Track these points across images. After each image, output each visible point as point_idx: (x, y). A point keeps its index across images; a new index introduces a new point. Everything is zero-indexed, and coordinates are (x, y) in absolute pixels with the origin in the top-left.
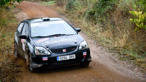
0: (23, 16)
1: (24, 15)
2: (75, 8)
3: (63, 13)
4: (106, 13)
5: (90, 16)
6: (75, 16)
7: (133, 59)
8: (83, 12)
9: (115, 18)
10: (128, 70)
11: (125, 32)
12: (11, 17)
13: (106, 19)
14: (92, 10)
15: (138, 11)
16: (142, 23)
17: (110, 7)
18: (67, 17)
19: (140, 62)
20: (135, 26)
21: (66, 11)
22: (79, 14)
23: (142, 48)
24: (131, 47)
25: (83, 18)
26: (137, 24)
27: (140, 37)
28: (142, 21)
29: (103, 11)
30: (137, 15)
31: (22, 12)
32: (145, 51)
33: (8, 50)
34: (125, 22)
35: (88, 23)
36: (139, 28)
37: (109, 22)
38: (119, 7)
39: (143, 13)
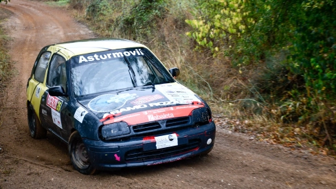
0: (14, 25)
1: (16, 23)
2: (102, 12)
3: (83, 20)
4: (152, 21)
5: (126, 26)
6: (102, 26)
8: (115, 20)
9: (165, 29)
11: (179, 52)
13: (152, 32)
14: (129, 16)
15: (198, 20)
16: (205, 39)
17: (157, 11)
18: (88, 27)
20: (195, 43)
21: (88, 17)
22: (109, 23)
23: (205, 78)
24: (188, 76)
25: (115, 30)
26: (198, 40)
27: (202, 61)
28: (204, 35)
29: (146, 18)
30: (197, 27)
31: (12, 17)
32: (209, 82)
34: (180, 37)
36: (201, 46)
37: (155, 37)
38: (171, 12)
39: (206, 23)
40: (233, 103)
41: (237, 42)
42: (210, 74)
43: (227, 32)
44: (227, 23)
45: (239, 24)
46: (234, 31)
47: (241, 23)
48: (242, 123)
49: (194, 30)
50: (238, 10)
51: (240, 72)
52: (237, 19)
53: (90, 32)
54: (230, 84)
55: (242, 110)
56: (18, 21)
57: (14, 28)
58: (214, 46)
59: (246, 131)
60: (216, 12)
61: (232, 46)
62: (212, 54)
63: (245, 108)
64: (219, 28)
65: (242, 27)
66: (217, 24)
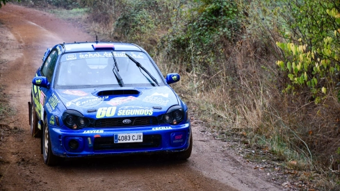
0: (4, 41)
1: (7, 38)
2: (138, 27)
4: (217, 44)
5: (176, 50)
7: (278, 160)
8: (159, 40)
9: (238, 58)
10: (268, 185)
11: (261, 92)
13: (216, 60)
14: (181, 36)
16: (305, 74)
17: (226, 30)
19: (297, 168)
20: (286, 79)
21: (116, 35)
22: (149, 45)
23: (301, 135)
24: (274, 130)
25: (158, 55)
26: (291, 76)
27: (297, 108)
29: (208, 40)
30: (294, 53)
32: (308, 142)
35: (169, 66)
36: (296, 85)
37: (222, 68)
42: (308, 129)
56: (11, 36)
57: (4, 45)
58: (320, 85)
60: (324, 33)
62: (312, 99)
66: (327, 52)
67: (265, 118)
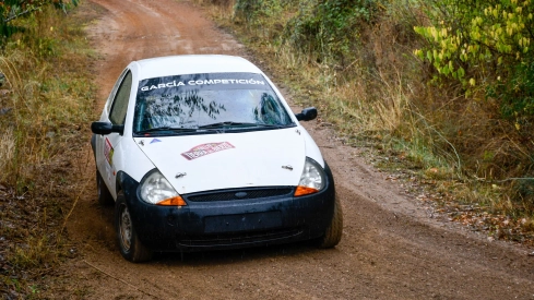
0: (107, 31)
1: (110, 28)
2: (262, 10)
3: (228, 24)
4: (352, 28)
5: (304, 36)
6: (261, 36)
7: (416, 168)
8: (284, 25)
9: (376, 44)
10: (400, 199)
11: (400, 87)
12: (72, 33)
13: (351, 47)
14: (310, 18)
15: (438, 27)
16: (450, 63)
17: (363, 10)
18: (237, 37)
19: (437, 177)
20: (432, 70)
21: (238, 19)
22: (274, 31)
23: (448, 136)
24: (415, 131)
25: (284, 43)
26: (436, 65)
28: (448, 55)
29: (342, 23)
30: (436, 40)
31: (105, 17)
32: (456, 145)
33: (55, 130)
34: (403, 60)
35: (297, 56)
36: (443, 76)
37: (358, 57)
38: (388, 12)
39: (453, 33)
40: (499, 185)
41: (513, 70)
42: (457, 128)
43: (493, 50)
44: (496, 32)
45: (519, 35)
46: (509, 48)
47: (523, 33)
48: (515, 223)
49: (429, 45)
50: (519, 9)
51: (517, 126)
52: (514, 25)
53: (240, 46)
54: (496, 148)
55: (515, 199)
56: (115, 25)
57: (107, 37)
58: (468, 76)
59: (523, 239)
60: (475, 12)
61: (504, 77)
62: (463, 92)
63: (524, 195)
64: (479, 43)
65: (524, 41)
66: (475, 35)
67: (405, 117)
